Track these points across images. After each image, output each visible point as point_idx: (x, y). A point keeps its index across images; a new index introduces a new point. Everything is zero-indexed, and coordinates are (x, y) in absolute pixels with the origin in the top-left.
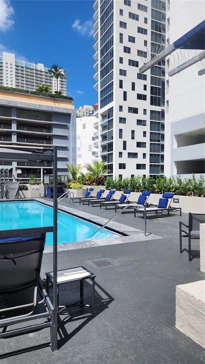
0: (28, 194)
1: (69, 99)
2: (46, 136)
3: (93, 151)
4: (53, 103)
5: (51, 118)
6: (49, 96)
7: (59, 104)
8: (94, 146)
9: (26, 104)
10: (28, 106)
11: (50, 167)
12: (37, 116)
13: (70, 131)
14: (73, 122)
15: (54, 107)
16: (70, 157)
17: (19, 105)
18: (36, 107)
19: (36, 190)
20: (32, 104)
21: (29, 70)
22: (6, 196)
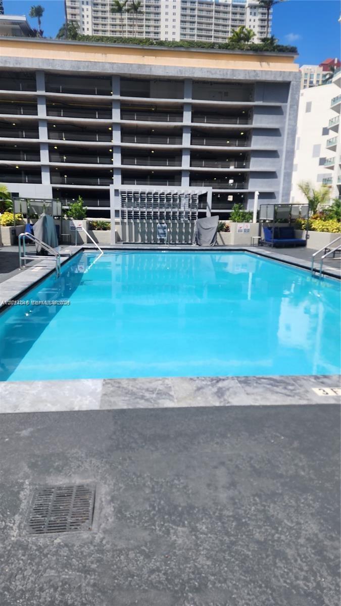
0: (230, 239)
1: (288, 52)
2: (239, 130)
3: (322, 156)
4: (259, 63)
5: (251, 94)
6: (251, 50)
7: (269, 65)
8: (327, 145)
9: (209, 71)
10: (212, 74)
11: (243, 189)
12: (226, 94)
13: (285, 118)
14: (293, 99)
15: (260, 71)
16: (280, 171)
17: (198, 75)
18: (227, 74)
19: (245, 231)
20: (220, 70)
21: (204, 7)
22: (196, 240)
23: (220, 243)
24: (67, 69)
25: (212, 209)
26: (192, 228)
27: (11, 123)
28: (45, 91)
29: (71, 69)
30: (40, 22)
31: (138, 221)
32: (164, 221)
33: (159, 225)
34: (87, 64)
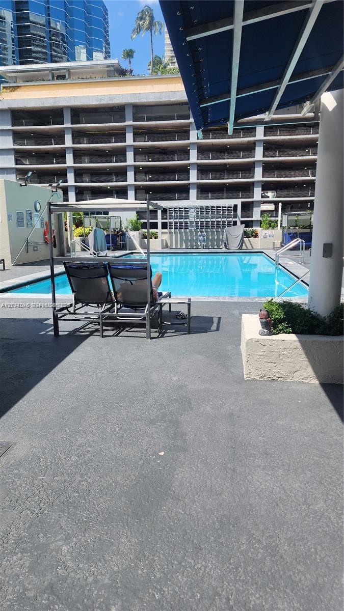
0: (257, 243)
19: (269, 237)
22: (226, 245)
23: (250, 247)
24: (151, 100)
25: (242, 217)
26: (223, 234)
27: (105, 151)
28: (132, 122)
29: (154, 100)
30: (130, 62)
31: (183, 230)
32: (204, 230)
33: (200, 233)
34: (168, 94)
